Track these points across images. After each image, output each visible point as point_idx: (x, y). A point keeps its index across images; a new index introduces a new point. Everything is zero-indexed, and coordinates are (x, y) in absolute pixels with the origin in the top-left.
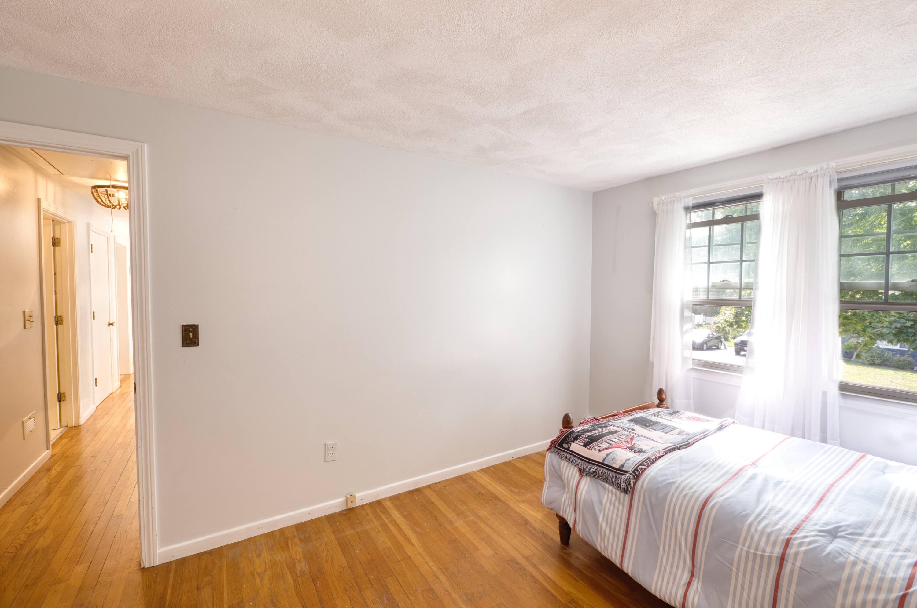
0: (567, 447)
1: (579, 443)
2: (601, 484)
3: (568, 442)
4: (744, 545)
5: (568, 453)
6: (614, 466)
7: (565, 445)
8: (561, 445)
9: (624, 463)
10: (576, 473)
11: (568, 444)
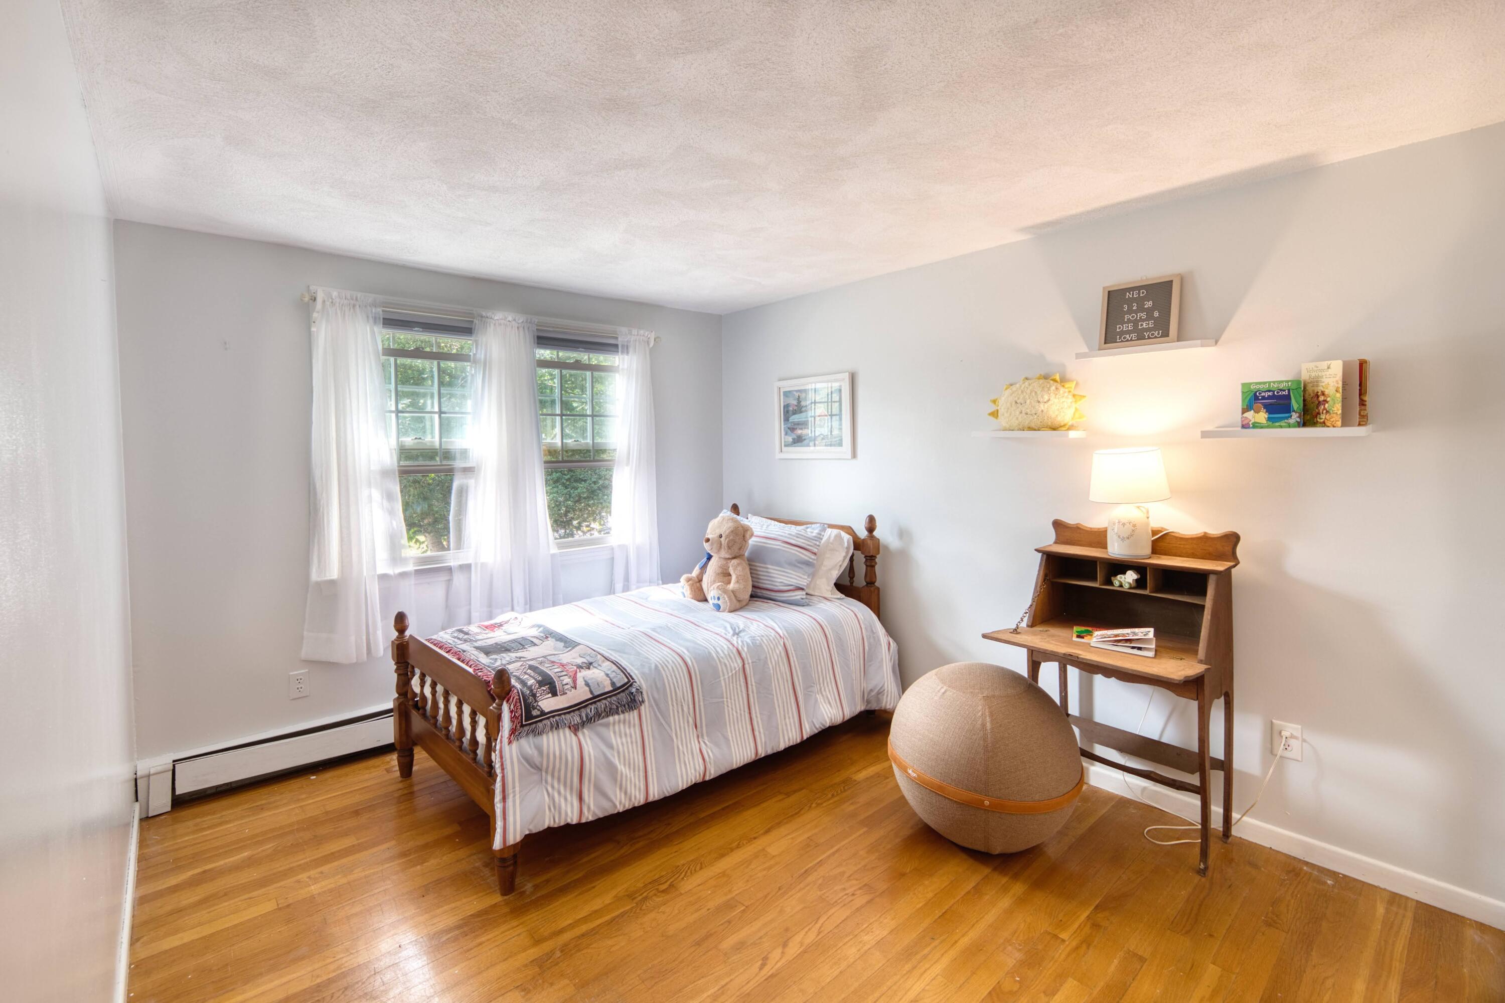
0: (539, 713)
1: (545, 697)
2: (601, 725)
3: (533, 706)
4: (724, 675)
5: (548, 718)
6: (607, 690)
7: (535, 713)
8: (529, 716)
9: (611, 680)
10: (570, 735)
11: (536, 708)
